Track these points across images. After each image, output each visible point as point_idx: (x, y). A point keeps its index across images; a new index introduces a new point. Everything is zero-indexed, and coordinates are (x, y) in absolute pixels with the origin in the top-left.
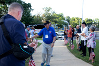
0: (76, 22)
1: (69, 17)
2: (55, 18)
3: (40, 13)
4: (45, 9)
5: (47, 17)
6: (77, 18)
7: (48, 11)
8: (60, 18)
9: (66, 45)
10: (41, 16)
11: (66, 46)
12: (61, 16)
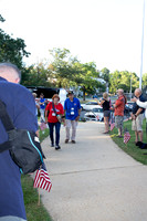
0: (123, 82)
1: (108, 71)
2: (78, 73)
3: (44, 62)
4: (54, 53)
5: (61, 69)
6: (126, 74)
7: (62, 56)
8: (89, 72)
9: (108, 133)
10: (46, 68)
11: (108, 137)
12: (90, 68)
